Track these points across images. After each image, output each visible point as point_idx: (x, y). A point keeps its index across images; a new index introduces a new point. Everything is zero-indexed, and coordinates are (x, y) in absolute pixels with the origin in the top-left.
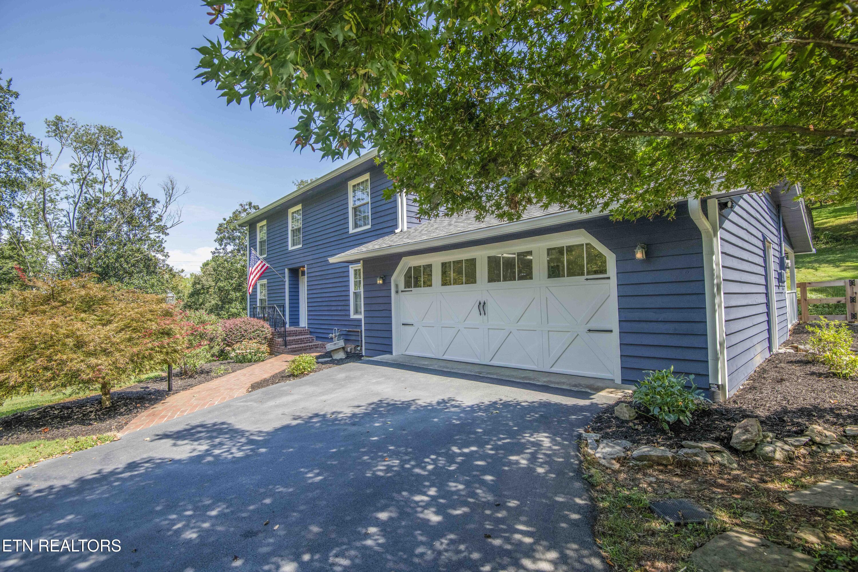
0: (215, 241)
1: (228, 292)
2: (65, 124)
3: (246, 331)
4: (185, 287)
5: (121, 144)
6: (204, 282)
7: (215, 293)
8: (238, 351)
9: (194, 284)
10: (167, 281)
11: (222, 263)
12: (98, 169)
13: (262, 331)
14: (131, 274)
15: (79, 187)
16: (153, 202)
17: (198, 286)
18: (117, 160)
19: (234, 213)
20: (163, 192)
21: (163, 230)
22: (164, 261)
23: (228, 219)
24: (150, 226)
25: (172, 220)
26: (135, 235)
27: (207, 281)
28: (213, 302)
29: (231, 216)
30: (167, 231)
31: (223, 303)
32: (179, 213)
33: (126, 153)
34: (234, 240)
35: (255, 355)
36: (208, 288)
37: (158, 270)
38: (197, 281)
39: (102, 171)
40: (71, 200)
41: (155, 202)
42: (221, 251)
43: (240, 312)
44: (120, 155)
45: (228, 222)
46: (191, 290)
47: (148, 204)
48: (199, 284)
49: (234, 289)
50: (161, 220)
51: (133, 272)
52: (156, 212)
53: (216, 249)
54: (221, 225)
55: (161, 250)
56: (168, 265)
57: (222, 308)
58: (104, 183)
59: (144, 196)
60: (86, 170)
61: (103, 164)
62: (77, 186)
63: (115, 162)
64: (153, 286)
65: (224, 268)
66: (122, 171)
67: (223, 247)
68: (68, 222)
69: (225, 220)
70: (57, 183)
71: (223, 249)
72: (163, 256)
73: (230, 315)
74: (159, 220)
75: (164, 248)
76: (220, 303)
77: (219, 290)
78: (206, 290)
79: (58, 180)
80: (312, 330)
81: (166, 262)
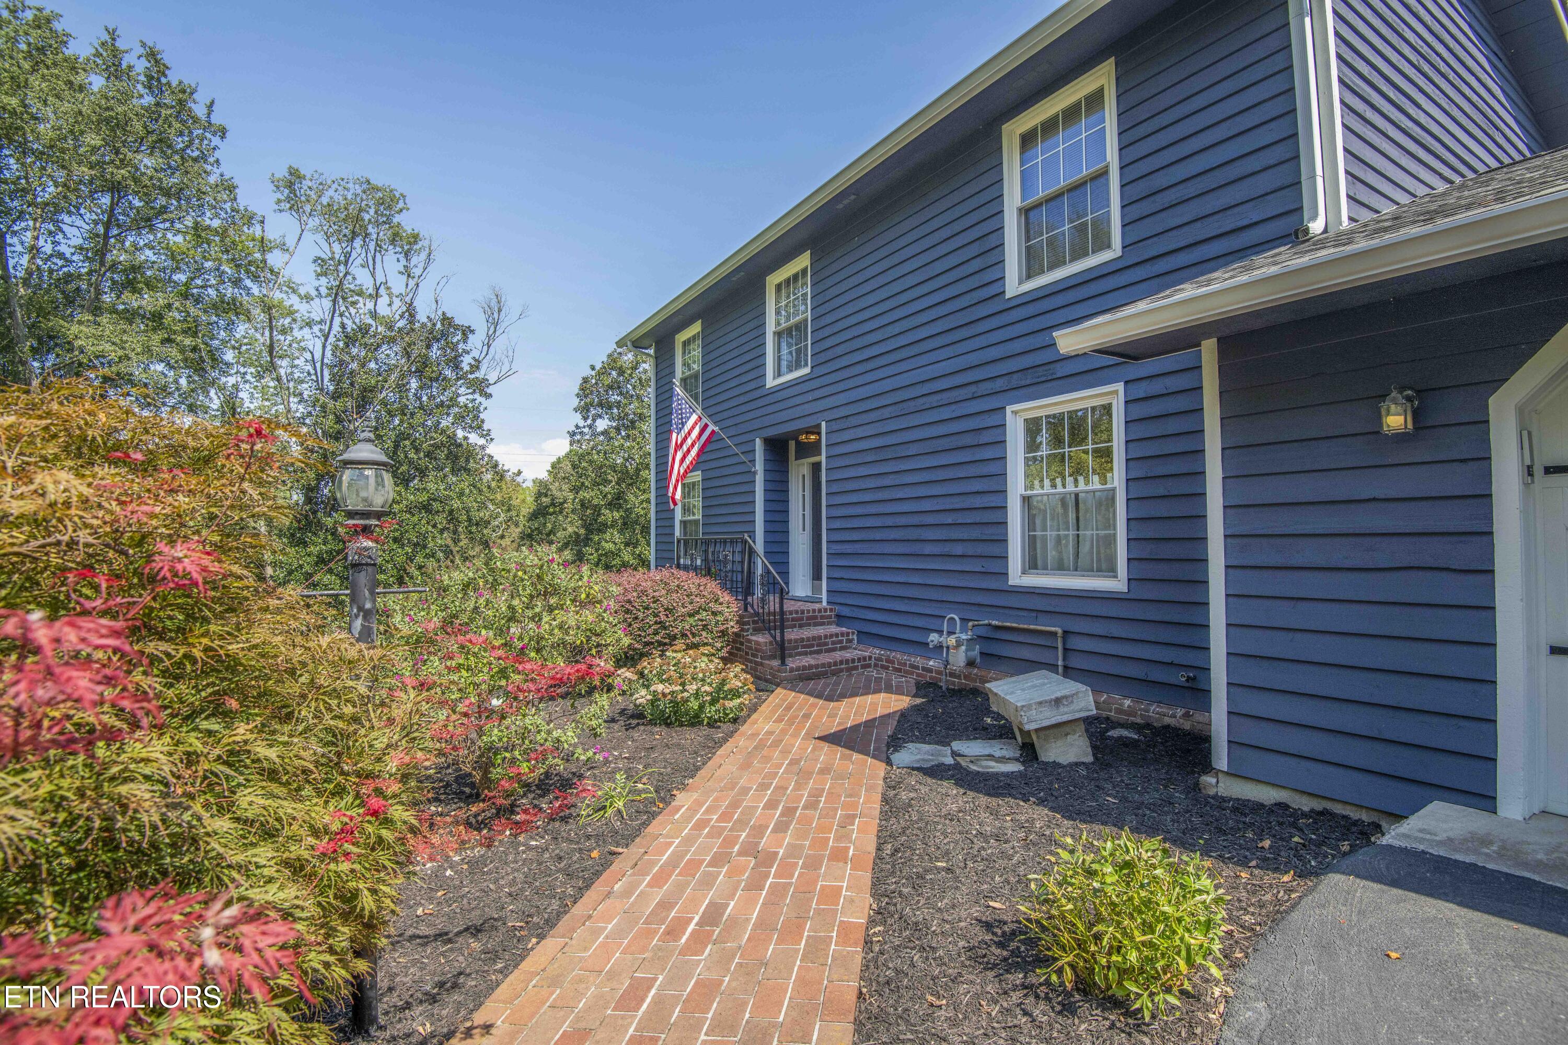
0: (576, 410)
1: (597, 509)
2: (307, 183)
3: (669, 610)
4: (524, 501)
5: (407, 222)
6: (554, 492)
7: (573, 511)
8: (660, 687)
9: (539, 495)
10: (489, 487)
11: (588, 454)
12: (363, 266)
13: (714, 614)
14: (423, 473)
15: (331, 304)
16: (464, 334)
17: (544, 499)
18: (401, 257)
19: (609, 356)
20: (483, 317)
21: (481, 387)
22: (483, 448)
23: (598, 366)
24: (458, 379)
25: (498, 369)
26: (432, 397)
27: (561, 490)
28: (570, 530)
29: (605, 359)
30: (489, 391)
31: (589, 531)
32: (511, 354)
33: (416, 242)
34: (610, 408)
35: (713, 702)
36: (561, 504)
37: (472, 465)
38: (542, 490)
39: (373, 275)
40: (316, 329)
41: (467, 331)
42: (586, 430)
43: (620, 550)
44: (406, 248)
45: (599, 374)
46: (533, 507)
47: (454, 334)
48: (546, 496)
49: (610, 504)
50: (478, 368)
51: (427, 468)
52: (468, 353)
53: (577, 427)
54: (585, 380)
55: (478, 427)
56: (491, 457)
57: (587, 541)
58: (376, 296)
59: (447, 320)
60: (342, 268)
61: (374, 260)
62: (327, 303)
63: (398, 260)
64: (461, 494)
65: (591, 462)
66: (409, 276)
67: (589, 422)
68: (312, 372)
69: (593, 368)
70: (293, 296)
71: (590, 427)
72: (482, 436)
73: (601, 555)
74: (475, 367)
75: (483, 421)
76: (582, 531)
77: (583, 505)
78: (558, 506)
79: (294, 291)
80: (846, 611)
81: (488, 451)
